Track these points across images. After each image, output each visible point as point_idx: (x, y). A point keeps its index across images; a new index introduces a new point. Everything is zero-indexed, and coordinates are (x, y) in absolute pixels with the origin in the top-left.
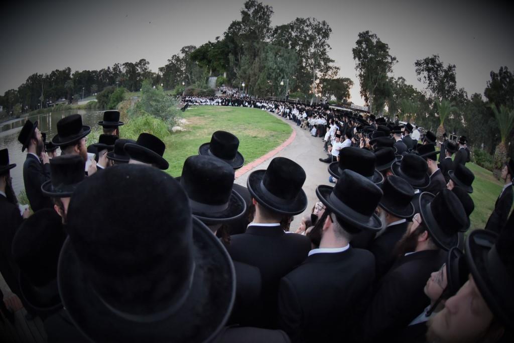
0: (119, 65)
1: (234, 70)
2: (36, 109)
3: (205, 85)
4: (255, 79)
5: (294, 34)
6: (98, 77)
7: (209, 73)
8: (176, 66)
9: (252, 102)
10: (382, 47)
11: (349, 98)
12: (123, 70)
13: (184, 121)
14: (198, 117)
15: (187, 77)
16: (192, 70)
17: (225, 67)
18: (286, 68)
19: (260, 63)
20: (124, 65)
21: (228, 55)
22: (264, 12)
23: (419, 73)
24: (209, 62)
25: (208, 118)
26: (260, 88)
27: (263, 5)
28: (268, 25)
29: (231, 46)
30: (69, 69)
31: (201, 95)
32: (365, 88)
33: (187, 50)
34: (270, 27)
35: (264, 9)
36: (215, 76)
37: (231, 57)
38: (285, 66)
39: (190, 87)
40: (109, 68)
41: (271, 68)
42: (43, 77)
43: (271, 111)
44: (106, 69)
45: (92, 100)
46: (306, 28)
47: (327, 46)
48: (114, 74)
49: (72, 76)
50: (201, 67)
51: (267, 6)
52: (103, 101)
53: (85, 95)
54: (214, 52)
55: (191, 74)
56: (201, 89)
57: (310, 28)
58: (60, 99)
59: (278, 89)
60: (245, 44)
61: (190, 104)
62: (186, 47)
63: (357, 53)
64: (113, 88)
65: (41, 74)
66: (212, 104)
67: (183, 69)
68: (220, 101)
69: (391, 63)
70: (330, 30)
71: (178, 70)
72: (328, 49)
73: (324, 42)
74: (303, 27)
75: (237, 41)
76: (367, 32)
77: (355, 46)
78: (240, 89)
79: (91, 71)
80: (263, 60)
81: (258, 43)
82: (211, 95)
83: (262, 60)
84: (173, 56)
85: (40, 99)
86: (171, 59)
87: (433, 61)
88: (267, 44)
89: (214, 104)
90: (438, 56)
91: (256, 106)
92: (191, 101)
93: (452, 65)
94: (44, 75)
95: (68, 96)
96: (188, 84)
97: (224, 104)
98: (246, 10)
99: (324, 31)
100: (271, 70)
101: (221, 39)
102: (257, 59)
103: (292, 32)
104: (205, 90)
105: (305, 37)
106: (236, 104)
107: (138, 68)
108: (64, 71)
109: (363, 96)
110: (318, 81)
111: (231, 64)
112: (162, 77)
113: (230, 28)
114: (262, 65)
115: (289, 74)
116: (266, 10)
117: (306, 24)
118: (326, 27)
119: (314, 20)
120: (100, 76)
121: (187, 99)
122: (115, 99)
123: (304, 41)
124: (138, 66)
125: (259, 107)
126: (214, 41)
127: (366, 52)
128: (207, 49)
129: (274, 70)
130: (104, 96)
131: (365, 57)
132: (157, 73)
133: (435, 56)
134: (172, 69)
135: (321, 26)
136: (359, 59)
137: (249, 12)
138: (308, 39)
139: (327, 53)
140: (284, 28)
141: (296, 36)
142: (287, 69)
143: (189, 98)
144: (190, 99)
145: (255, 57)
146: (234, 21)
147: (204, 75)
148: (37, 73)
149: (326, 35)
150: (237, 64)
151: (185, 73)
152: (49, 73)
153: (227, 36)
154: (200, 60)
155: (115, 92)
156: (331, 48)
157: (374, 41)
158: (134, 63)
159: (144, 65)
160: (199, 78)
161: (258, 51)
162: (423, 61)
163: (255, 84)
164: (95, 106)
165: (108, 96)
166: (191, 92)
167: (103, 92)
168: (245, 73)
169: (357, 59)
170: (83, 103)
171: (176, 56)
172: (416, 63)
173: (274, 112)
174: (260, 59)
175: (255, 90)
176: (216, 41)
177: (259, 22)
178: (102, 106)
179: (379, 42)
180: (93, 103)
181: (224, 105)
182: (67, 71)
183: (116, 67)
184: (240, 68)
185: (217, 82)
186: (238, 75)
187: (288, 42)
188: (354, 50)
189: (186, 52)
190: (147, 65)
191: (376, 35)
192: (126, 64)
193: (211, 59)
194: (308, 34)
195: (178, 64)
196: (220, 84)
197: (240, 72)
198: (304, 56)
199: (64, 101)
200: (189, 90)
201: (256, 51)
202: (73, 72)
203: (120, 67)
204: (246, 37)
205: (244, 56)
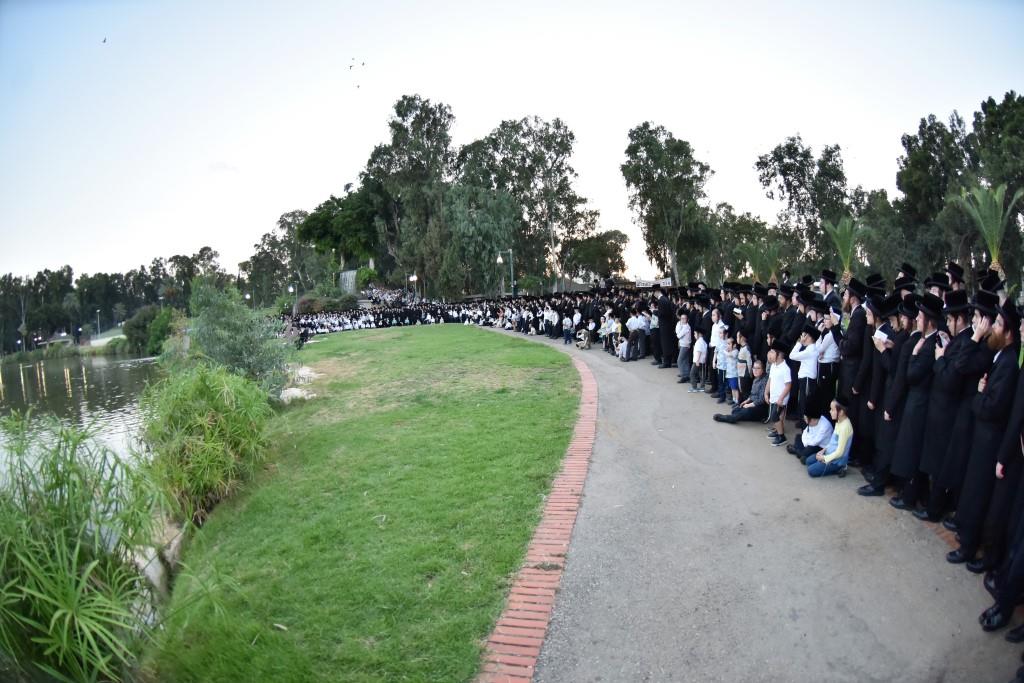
0: (163, 261)
1: (387, 251)
2: (15, 351)
3: (335, 289)
4: (436, 263)
5: (499, 157)
6: (124, 288)
7: (339, 264)
8: (271, 256)
9: (439, 312)
10: (680, 149)
11: (623, 270)
12: (171, 271)
13: (305, 371)
14: (335, 358)
15: (296, 277)
16: (304, 261)
17: (371, 246)
18: (494, 229)
19: (440, 227)
20: (170, 260)
21: (373, 221)
22: (435, 119)
23: (768, 183)
24: (337, 239)
25: (358, 358)
26: (448, 280)
27: (431, 105)
28: (446, 146)
29: (377, 199)
30: (69, 269)
31: (330, 309)
32: (655, 241)
33: (290, 220)
34: (449, 149)
35: (434, 113)
36: (351, 268)
37: (379, 224)
38: (491, 226)
39: (306, 297)
40: (143, 267)
41: (464, 235)
42: (22, 284)
43: (485, 324)
44: (139, 269)
45: (116, 337)
46: (523, 141)
47: (568, 172)
48: (154, 281)
49: (75, 286)
50: (322, 252)
51: (440, 106)
52: (137, 339)
53: (102, 325)
54: (344, 218)
55: (302, 271)
56: (328, 299)
57: (530, 138)
58: (56, 333)
59: (483, 277)
60: (403, 193)
61: (310, 331)
62: (288, 215)
63: (631, 173)
64: (153, 309)
65: (18, 276)
66: (357, 326)
67: (286, 261)
68: (372, 319)
69: (700, 179)
70: (571, 135)
71: (277, 265)
72: (571, 178)
73: (562, 163)
74: (516, 140)
75: (388, 188)
76: (646, 125)
77: (625, 159)
78: (406, 289)
79: (110, 275)
80: (446, 221)
81: (430, 186)
82: (350, 308)
83: (443, 219)
84: (265, 236)
85: (19, 330)
86: (260, 242)
87: (791, 150)
88: (447, 186)
89: (360, 327)
90: (799, 138)
91: (449, 319)
92: (311, 326)
93: (832, 145)
94: (24, 279)
95: (72, 328)
96: (301, 291)
97: (380, 323)
98: (399, 120)
99: (559, 140)
100: (466, 240)
101: (354, 189)
102: (432, 222)
103: (496, 154)
104: (337, 300)
105: (523, 159)
106: (407, 321)
107: (198, 266)
108: (60, 274)
109: (654, 259)
110: (559, 248)
111: (382, 239)
112: (247, 282)
113: (370, 163)
114: (445, 232)
115: (502, 242)
116: (438, 115)
117: (521, 133)
118: (562, 131)
119: (536, 121)
120: (128, 285)
121: (303, 321)
122: (158, 333)
123: (521, 170)
124: (198, 263)
125: (457, 320)
126: (342, 194)
127: (648, 167)
128: (329, 213)
129: (472, 237)
130: (138, 327)
131: (649, 177)
132: (236, 274)
133: (793, 140)
134: (266, 263)
135: (551, 130)
136: (637, 185)
137: (405, 124)
138: (528, 162)
139: (571, 186)
140: (477, 147)
141: (504, 160)
142: (497, 233)
143: (307, 319)
144: (310, 321)
145: (427, 218)
146: (378, 145)
147: (330, 269)
148: (11, 274)
149: (564, 147)
150: (394, 237)
151: (293, 268)
152: (33, 276)
153: (366, 181)
154: (319, 238)
155: (157, 317)
156: (576, 175)
157: (662, 139)
158: (190, 256)
159: (210, 258)
160: (321, 277)
161: (433, 204)
162: (772, 156)
163: (437, 272)
164: (123, 349)
165: (144, 327)
166: (309, 307)
167: (134, 318)
168: (412, 255)
169: (633, 185)
170: (100, 342)
171: (269, 235)
172: (758, 164)
173: (491, 324)
174: (439, 220)
175: (437, 286)
176: (346, 194)
177: (427, 143)
178: (135, 350)
179: (671, 141)
180: (118, 341)
181: (380, 327)
182: (65, 274)
183: (157, 267)
184: (399, 245)
185: (357, 282)
186: (398, 261)
187: (489, 176)
188: (624, 169)
189: (289, 224)
190: (214, 259)
191: (663, 128)
192: (177, 259)
193: (340, 232)
194: (528, 152)
195: (274, 253)
196: (364, 284)
197: (401, 254)
198: (525, 200)
199: (64, 337)
200: (304, 303)
201: (429, 204)
202: (76, 276)
203: (165, 266)
204: (403, 177)
205: (405, 219)
